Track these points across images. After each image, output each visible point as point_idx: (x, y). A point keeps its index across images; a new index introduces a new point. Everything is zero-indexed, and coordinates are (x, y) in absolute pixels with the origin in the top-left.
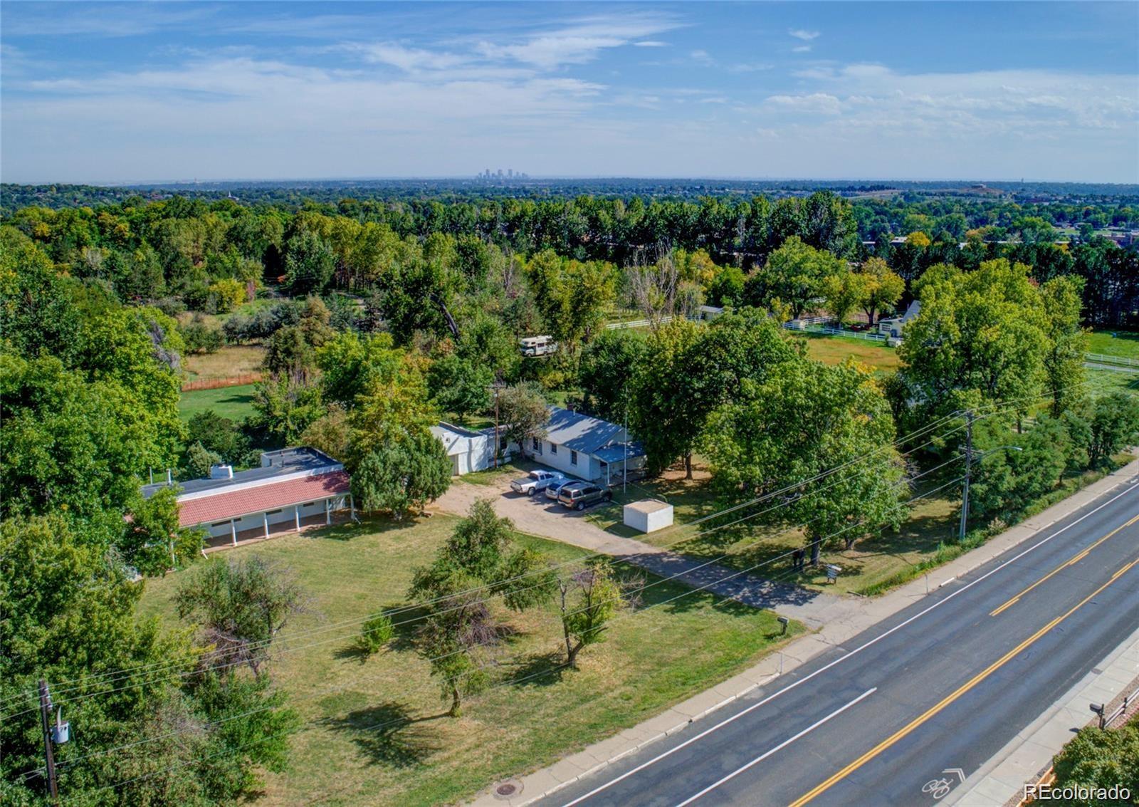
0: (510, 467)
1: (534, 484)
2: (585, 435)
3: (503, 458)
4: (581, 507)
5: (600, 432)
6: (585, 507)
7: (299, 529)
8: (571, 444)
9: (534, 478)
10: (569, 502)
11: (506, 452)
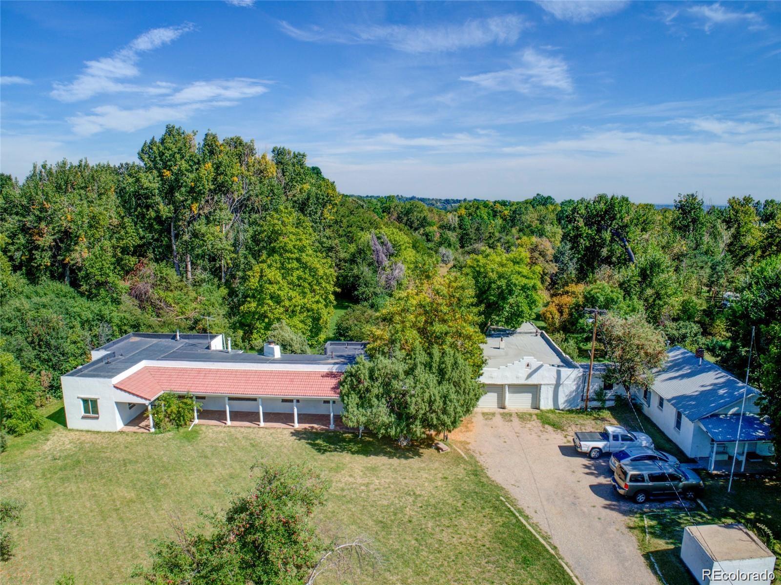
0: (606, 414)
1: (601, 444)
2: (702, 393)
3: (604, 401)
4: (641, 498)
5: (721, 392)
6: (647, 500)
7: (297, 426)
8: (680, 401)
9: (605, 436)
10: (624, 486)
11: (609, 394)
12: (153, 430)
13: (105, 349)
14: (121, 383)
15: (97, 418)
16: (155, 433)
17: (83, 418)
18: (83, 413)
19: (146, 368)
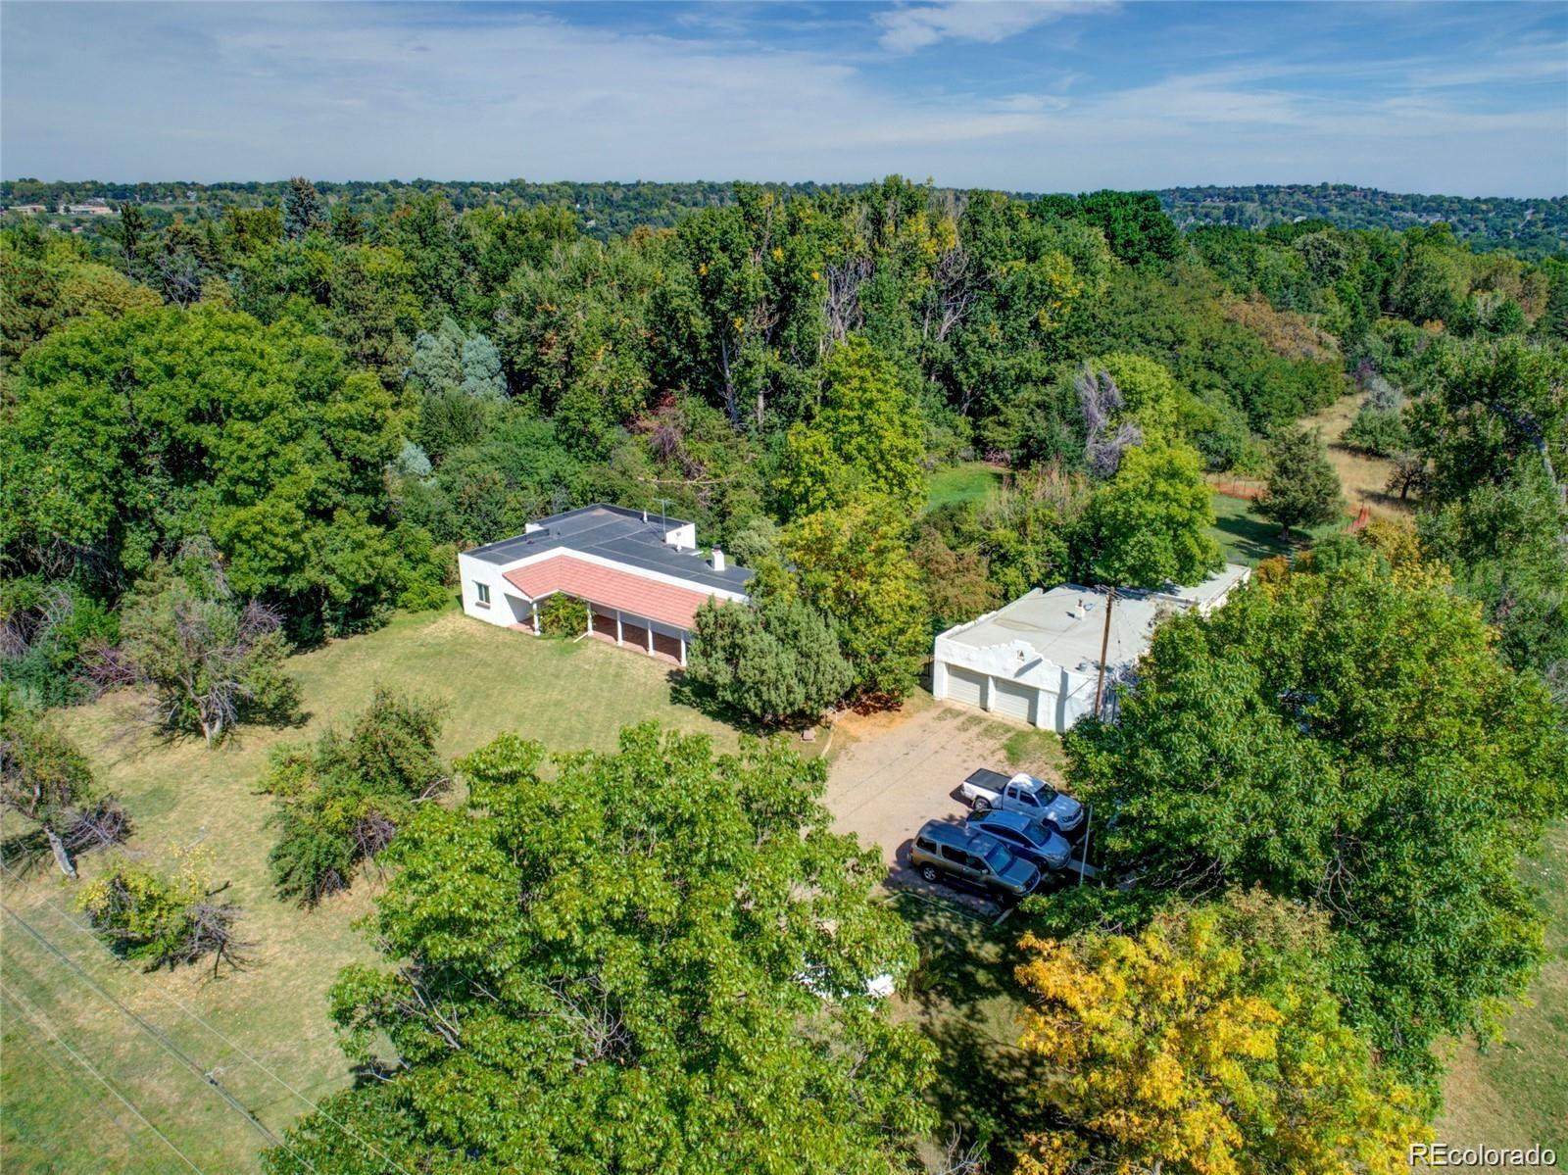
12: (538, 633)
13: (541, 524)
14: (512, 573)
15: (488, 608)
16: (539, 638)
17: (478, 604)
18: (478, 600)
19: (561, 557)
